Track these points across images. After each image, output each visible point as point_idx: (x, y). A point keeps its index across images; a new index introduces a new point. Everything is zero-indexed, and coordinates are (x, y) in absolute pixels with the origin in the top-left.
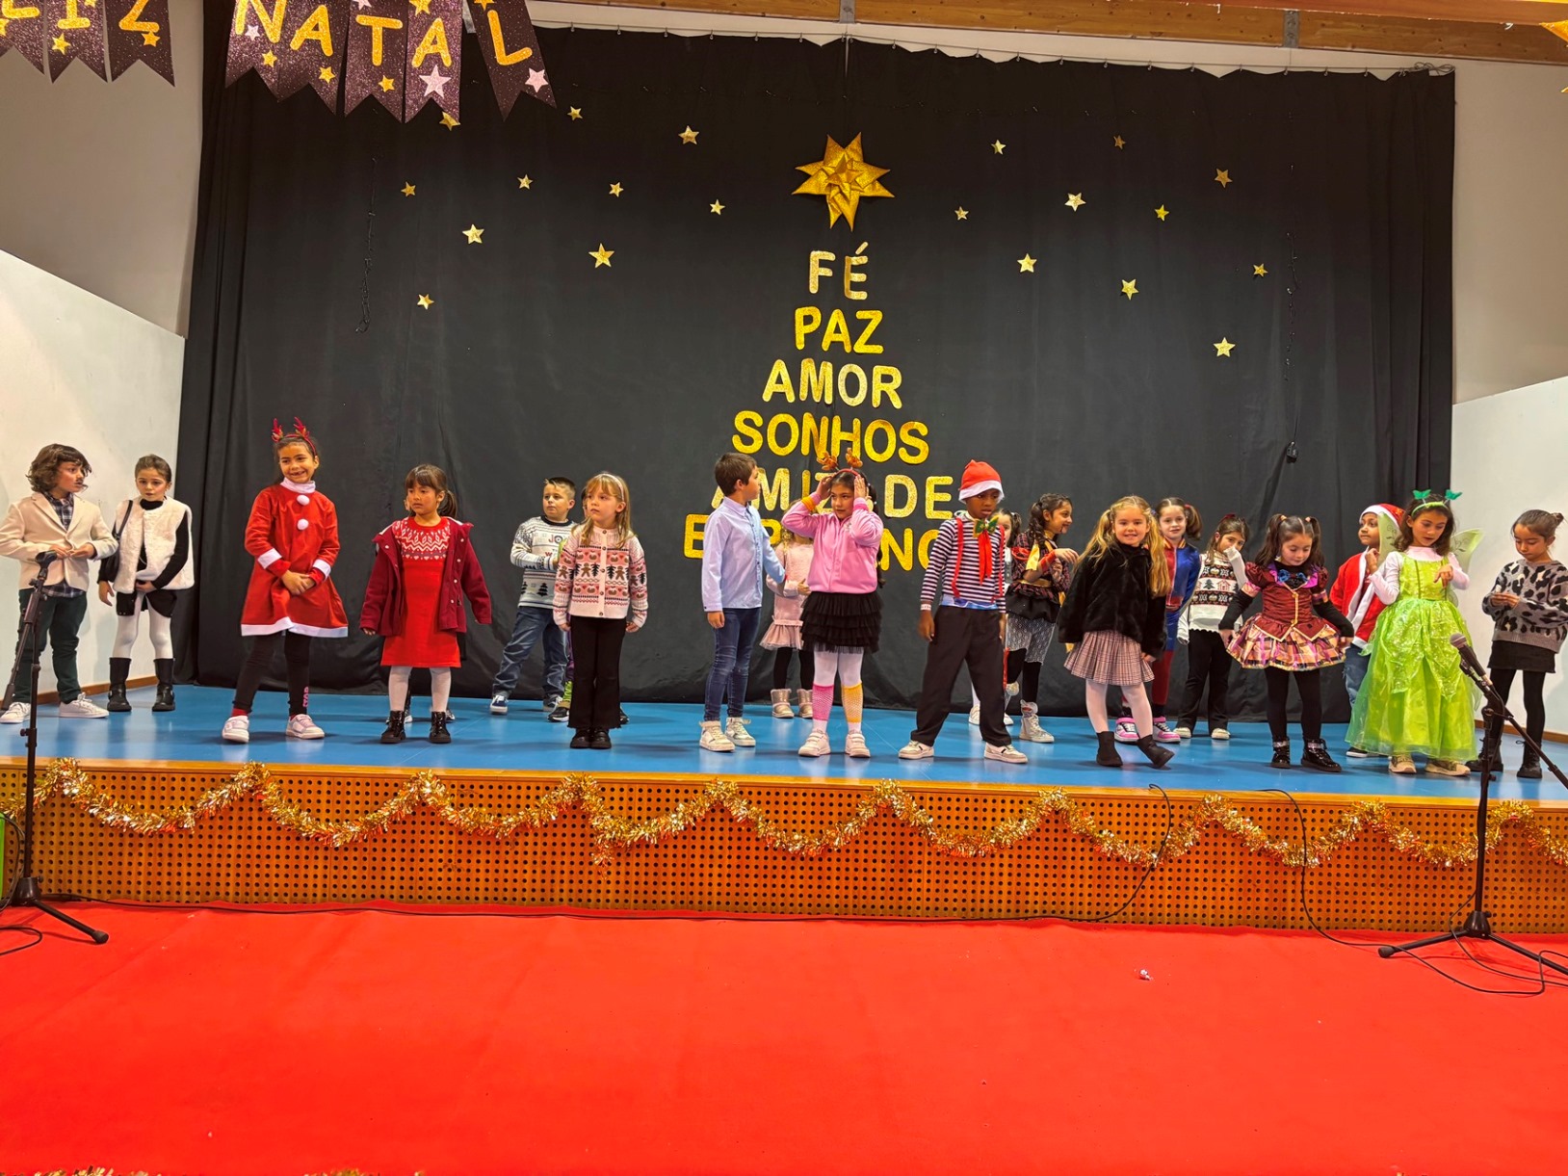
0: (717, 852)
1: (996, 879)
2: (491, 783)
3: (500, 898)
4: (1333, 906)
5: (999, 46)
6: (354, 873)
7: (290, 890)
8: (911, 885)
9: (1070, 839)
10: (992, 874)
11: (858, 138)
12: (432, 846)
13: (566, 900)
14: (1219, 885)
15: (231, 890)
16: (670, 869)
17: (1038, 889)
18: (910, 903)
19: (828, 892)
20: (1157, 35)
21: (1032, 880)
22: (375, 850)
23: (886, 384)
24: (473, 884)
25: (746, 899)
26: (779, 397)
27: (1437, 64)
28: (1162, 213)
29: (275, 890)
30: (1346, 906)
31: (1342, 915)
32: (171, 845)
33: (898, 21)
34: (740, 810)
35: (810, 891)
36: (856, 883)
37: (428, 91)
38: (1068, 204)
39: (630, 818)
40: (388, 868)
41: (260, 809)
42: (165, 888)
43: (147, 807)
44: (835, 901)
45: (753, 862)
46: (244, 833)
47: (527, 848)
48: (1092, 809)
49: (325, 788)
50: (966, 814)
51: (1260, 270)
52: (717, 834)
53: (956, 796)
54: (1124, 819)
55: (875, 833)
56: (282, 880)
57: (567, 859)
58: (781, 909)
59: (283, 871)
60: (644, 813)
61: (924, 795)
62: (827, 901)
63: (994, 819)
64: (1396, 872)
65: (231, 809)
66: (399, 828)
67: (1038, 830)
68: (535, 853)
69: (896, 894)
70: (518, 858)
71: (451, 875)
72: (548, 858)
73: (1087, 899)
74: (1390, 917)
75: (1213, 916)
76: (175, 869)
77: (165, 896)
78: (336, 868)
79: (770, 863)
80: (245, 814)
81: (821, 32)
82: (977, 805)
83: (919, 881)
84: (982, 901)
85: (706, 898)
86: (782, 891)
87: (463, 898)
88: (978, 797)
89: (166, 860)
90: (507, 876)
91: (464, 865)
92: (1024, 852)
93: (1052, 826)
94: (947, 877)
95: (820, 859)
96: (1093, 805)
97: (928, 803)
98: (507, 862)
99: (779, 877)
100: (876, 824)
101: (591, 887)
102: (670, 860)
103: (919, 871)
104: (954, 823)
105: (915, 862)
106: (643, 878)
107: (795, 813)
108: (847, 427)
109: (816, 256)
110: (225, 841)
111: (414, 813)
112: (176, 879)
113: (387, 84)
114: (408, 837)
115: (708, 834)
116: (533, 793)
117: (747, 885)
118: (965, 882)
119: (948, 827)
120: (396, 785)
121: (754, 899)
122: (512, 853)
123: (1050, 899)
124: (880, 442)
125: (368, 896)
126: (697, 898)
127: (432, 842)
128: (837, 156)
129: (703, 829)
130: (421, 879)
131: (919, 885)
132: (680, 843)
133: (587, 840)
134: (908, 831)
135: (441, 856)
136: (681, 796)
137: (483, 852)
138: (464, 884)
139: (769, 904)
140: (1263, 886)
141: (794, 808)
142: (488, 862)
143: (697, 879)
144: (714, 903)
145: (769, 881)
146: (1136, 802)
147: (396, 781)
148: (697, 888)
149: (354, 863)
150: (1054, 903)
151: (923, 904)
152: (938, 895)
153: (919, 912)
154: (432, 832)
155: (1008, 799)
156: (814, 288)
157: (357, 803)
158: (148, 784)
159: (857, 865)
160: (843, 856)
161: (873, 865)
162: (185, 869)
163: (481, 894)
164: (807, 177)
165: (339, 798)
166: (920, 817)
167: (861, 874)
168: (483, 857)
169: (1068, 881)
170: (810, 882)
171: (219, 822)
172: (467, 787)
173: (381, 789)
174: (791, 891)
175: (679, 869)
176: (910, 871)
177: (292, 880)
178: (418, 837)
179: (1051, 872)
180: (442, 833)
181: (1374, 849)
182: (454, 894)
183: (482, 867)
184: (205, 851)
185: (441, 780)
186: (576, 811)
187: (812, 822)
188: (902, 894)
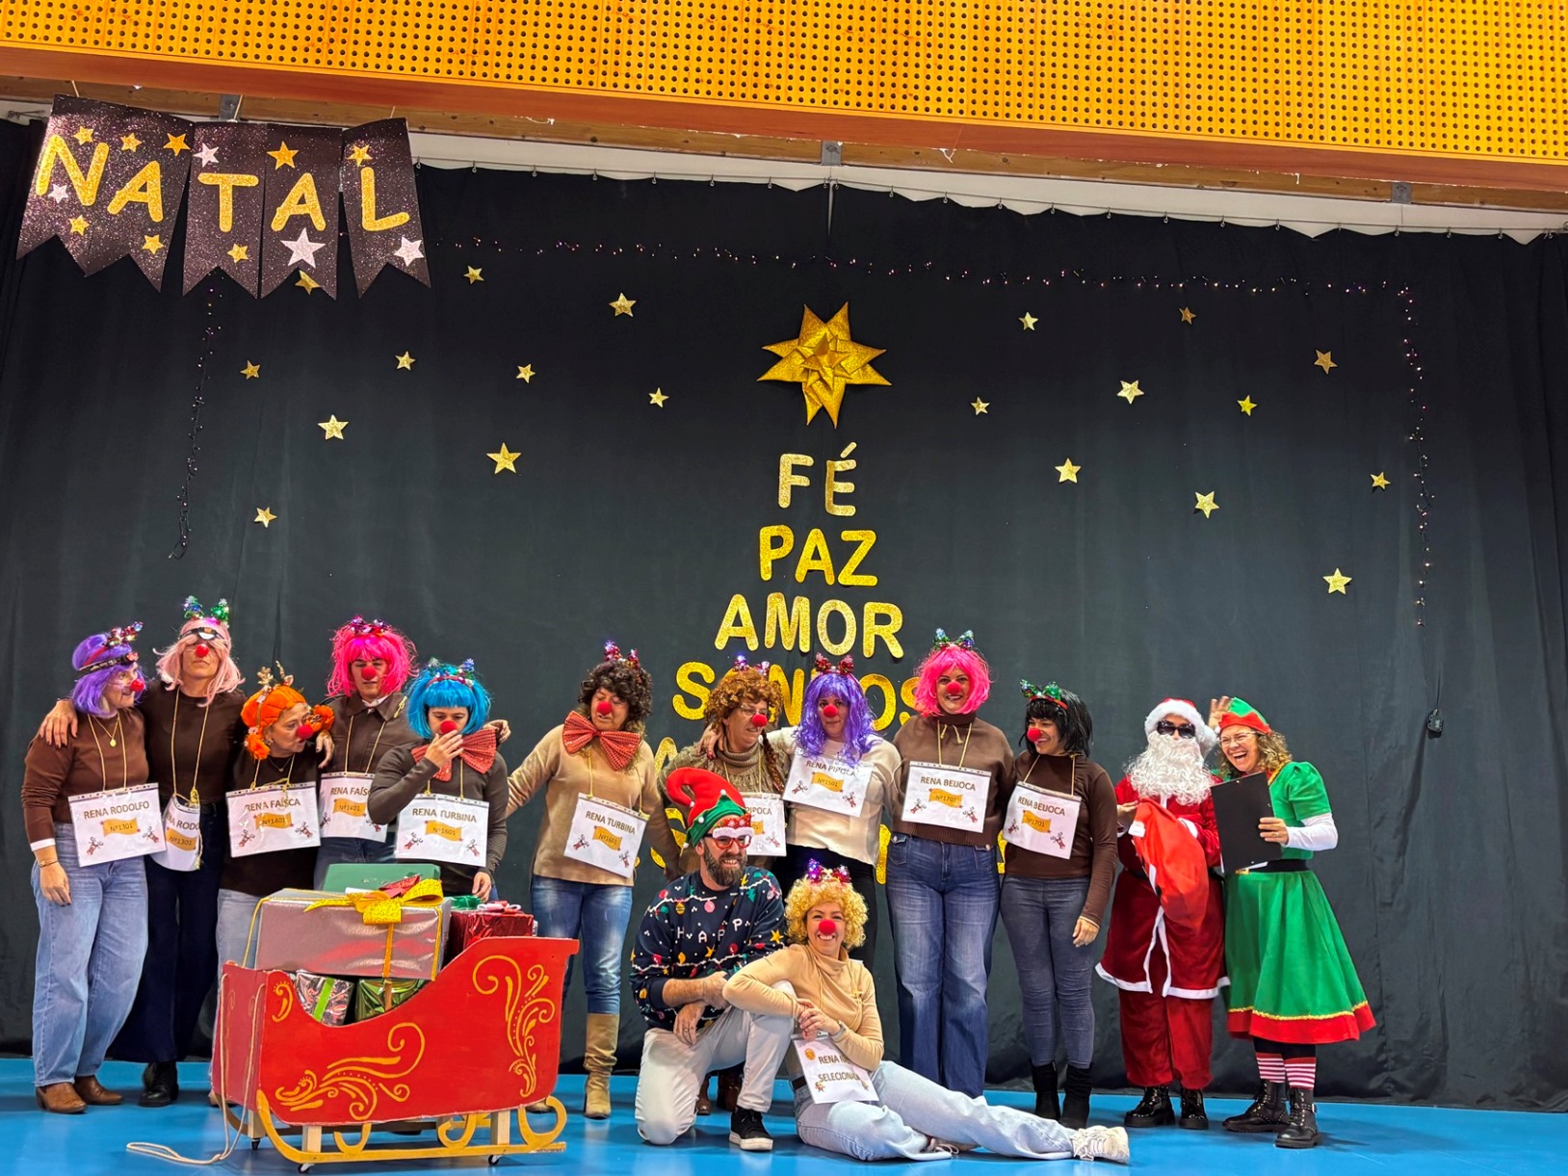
5: (1028, 195)
11: (844, 311)
20: (1230, 184)
23: (881, 626)
28: (1247, 406)
33: (897, 163)
37: (293, 260)
38: (1122, 394)
51: (1379, 481)
81: (795, 176)
109: (788, 460)
113: (238, 253)
128: (816, 332)
156: (784, 500)
164: (777, 359)
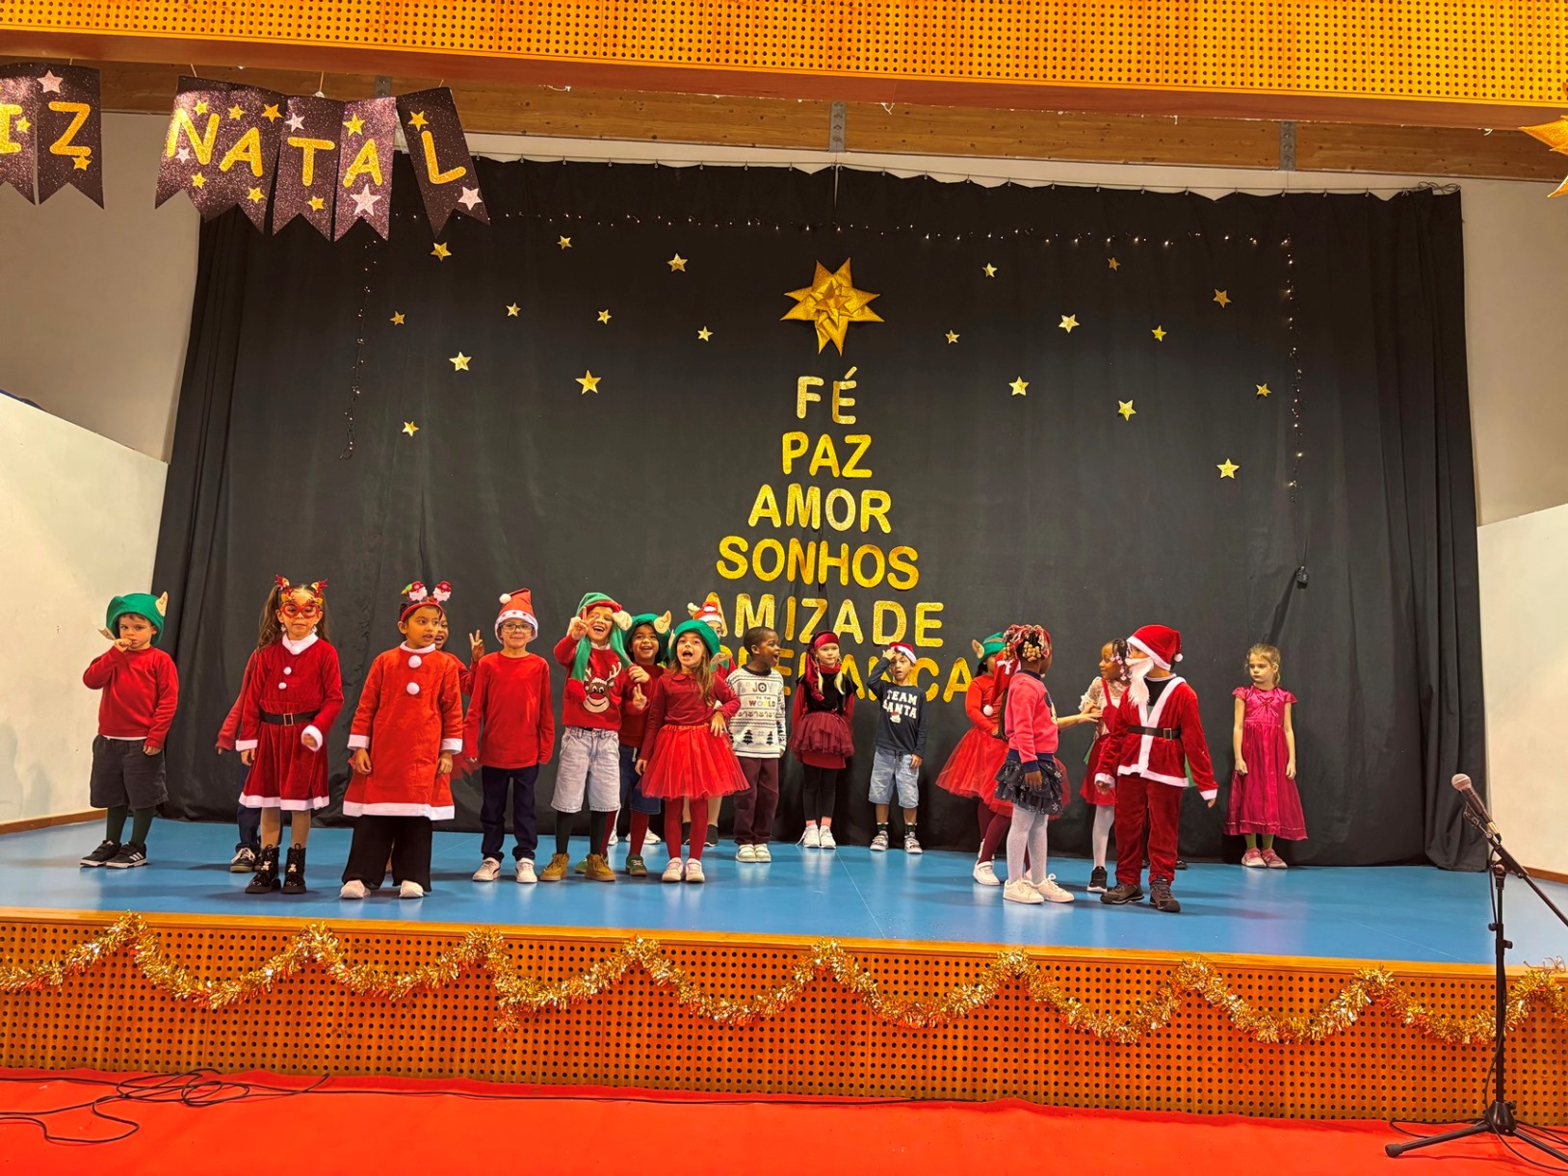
0: (635, 1018)
1: (949, 1053)
2: (389, 937)
3: (394, 1069)
4: (1337, 1091)
5: (989, 172)
6: (233, 1038)
7: (162, 1057)
8: (853, 1059)
9: (1032, 1008)
10: (945, 1047)
11: (847, 264)
12: (321, 1009)
13: (466, 1072)
14: (1206, 1065)
15: (99, 1055)
16: (583, 1038)
17: (997, 1065)
18: (852, 1080)
19: (759, 1066)
20: (1149, 160)
21: (990, 1054)
22: (257, 1012)
23: (875, 508)
24: (364, 1052)
25: (667, 1073)
26: (765, 521)
27: (1442, 184)
28: (1159, 334)
29: (146, 1057)
30: (1353, 1092)
31: (1349, 1102)
32: (38, 1004)
33: (889, 149)
34: (660, 972)
35: (739, 1065)
36: (792, 1057)
37: (358, 211)
38: (1062, 325)
39: (539, 978)
40: (271, 1034)
41: (135, 966)
42: (29, 1052)
43: (15, 961)
44: (768, 1077)
45: (676, 1032)
46: (116, 992)
47: (426, 1012)
48: (1057, 973)
49: (206, 941)
50: (915, 978)
51: (1263, 390)
52: (637, 998)
53: (904, 958)
54: (1093, 985)
55: (814, 1000)
56: (154, 1046)
57: (469, 1024)
58: (706, 1085)
59: (155, 1035)
60: (556, 974)
61: (868, 956)
62: (759, 1077)
63: (946, 984)
64: (1408, 1052)
65: (104, 964)
66: (285, 987)
67: (997, 997)
68: (434, 1017)
69: (836, 1069)
70: (415, 1022)
71: (340, 1041)
72: (449, 1023)
73: (1053, 1078)
74: (1404, 1104)
75: (1200, 1101)
76: (41, 1031)
77: (28, 1060)
78: (213, 1032)
79: (694, 1033)
80: (119, 970)
81: (810, 161)
82: (928, 968)
83: (863, 1054)
84: (934, 1078)
85: (623, 1071)
86: (707, 1064)
87: (352, 1069)
88: (929, 959)
89: (32, 1021)
90: (402, 1043)
91: (355, 1030)
92: (981, 1022)
93: (1012, 993)
94: (894, 1050)
95: (751, 1029)
96: (1058, 968)
97: (873, 966)
98: (402, 1027)
99: (705, 1049)
100: (814, 989)
101: (495, 1056)
102: (584, 1028)
103: (863, 1044)
104: (902, 988)
105: (858, 1033)
106: (553, 1047)
107: (723, 975)
108: (834, 552)
109: (804, 381)
110: (95, 1001)
111: (303, 971)
112: (42, 1042)
113: (316, 203)
114: (295, 997)
115: (626, 998)
116: (434, 949)
117: (668, 1057)
118: (914, 1056)
119: (896, 993)
120: (285, 938)
121: (677, 1073)
122: (408, 1016)
123: (1011, 1076)
124: (869, 567)
125: (247, 1065)
126: (612, 1071)
127: (321, 1003)
128: (825, 282)
129: (621, 992)
130: (307, 1046)
131: (862, 1060)
132: (594, 1008)
133: (491, 1003)
134: (850, 998)
135: (330, 1019)
136: (597, 955)
137: (377, 1016)
138: (354, 1052)
139: (693, 1080)
140: (1256, 1066)
141: (723, 970)
142: (382, 1026)
143: (613, 1051)
144: (632, 1078)
145: (693, 1053)
146: (1107, 966)
147: (286, 934)
148: (612, 1061)
149: (234, 1028)
150: (1015, 1082)
151: (867, 1081)
152: (884, 1071)
153: (862, 1091)
154: (322, 993)
155: (962, 962)
156: (801, 413)
157: (241, 958)
158: (18, 935)
159: (792, 1036)
160: (777, 1025)
161: (811, 1036)
162: (51, 1031)
163: (372, 1064)
164: (796, 302)
165: (221, 953)
166: (864, 981)
167: (797, 1047)
168: (376, 1022)
169: (1032, 1056)
170: (740, 1055)
171: (89, 980)
172: (362, 941)
173: (268, 944)
174: (718, 1064)
175: (593, 1038)
176: (853, 1043)
177: (164, 1047)
178: (306, 997)
179: (1011, 1045)
180: (332, 993)
181: (1383, 1025)
182: (342, 1063)
183: (375, 1032)
184: (73, 1011)
185: (333, 932)
186: (478, 971)
187: (743, 986)
188: (843, 1069)
